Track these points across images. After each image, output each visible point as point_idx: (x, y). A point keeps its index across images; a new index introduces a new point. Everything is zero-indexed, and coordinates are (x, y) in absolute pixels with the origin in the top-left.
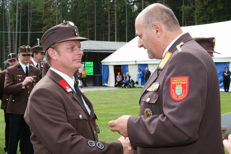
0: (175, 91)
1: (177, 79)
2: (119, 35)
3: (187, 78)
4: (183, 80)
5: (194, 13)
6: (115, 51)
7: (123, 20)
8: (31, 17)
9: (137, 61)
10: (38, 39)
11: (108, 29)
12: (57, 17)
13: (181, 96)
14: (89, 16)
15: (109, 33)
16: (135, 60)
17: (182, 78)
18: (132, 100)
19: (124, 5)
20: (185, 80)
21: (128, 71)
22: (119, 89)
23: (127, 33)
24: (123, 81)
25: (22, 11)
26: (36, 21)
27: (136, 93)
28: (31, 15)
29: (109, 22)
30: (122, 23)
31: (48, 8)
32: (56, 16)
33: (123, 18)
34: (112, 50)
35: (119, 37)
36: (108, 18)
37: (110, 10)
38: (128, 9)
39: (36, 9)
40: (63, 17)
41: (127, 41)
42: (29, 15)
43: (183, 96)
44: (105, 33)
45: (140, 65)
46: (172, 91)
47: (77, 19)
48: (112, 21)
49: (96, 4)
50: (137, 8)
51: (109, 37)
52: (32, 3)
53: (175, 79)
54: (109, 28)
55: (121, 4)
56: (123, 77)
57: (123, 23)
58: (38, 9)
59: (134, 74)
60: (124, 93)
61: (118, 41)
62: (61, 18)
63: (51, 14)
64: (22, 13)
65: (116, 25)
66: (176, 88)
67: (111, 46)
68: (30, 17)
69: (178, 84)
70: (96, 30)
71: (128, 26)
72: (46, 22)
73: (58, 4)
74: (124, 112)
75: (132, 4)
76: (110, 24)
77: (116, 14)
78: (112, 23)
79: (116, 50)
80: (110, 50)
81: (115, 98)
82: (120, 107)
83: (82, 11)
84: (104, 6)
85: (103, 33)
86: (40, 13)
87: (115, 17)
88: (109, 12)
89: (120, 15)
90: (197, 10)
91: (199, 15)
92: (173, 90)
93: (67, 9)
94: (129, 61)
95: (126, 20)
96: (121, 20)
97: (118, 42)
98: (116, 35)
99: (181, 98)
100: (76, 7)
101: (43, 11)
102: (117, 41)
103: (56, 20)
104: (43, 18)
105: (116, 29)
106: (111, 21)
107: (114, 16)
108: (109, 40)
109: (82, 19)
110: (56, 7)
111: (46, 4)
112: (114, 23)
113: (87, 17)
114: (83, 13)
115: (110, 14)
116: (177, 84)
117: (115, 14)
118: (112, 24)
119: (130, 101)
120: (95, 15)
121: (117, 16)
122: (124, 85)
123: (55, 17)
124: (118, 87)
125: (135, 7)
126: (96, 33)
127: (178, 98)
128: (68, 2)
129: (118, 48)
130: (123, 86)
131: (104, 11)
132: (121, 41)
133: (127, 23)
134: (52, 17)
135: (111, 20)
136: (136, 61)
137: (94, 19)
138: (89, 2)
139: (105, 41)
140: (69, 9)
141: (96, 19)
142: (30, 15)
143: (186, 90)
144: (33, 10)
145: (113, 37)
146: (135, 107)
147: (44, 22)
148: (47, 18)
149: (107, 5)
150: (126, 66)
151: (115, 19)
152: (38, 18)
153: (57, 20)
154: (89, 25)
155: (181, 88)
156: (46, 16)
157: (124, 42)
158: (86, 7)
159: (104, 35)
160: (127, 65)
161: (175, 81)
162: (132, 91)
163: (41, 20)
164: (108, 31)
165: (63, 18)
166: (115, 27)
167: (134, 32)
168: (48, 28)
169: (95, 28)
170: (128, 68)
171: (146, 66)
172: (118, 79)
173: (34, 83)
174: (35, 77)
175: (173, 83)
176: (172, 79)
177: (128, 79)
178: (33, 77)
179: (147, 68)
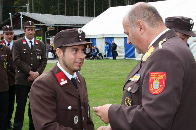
0: (153, 85)
1: (155, 74)
2: (87, 9)
3: (165, 73)
4: (161, 75)
6: (84, 25)
9: (105, 35)
10: (10, 14)
13: (158, 90)
15: (78, 8)
16: (102, 34)
17: (160, 73)
18: (100, 72)
20: (162, 76)
21: (95, 44)
22: (88, 60)
23: (96, 8)
24: (92, 53)
27: (104, 65)
34: (81, 24)
35: (88, 12)
41: (95, 16)
43: (159, 91)
44: (74, 7)
45: (107, 38)
46: (151, 85)
51: (78, 11)
54: (78, 3)
56: (91, 50)
59: (101, 46)
60: (92, 65)
66: (154, 82)
67: (80, 20)
69: (156, 79)
70: (66, 5)
71: (96, 1)
74: (92, 83)
79: (85, 25)
80: (79, 25)
81: (83, 70)
82: (89, 78)
85: (72, 8)
92: (152, 84)
94: (97, 35)
97: (86, 17)
98: (84, 10)
99: (157, 92)
102: (86, 16)
105: (84, 4)
108: (78, 15)
116: (155, 79)
119: (97, 72)
124: (87, 59)
126: (66, 8)
127: (155, 91)
129: (87, 23)
130: (91, 57)
132: (89, 16)
136: (103, 35)
139: (74, 16)
143: (163, 85)
145: (82, 11)
146: (102, 78)
150: (94, 39)
155: (159, 83)
157: (92, 17)
159: (73, 10)
160: (95, 38)
161: (154, 75)
162: (100, 62)
164: (78, 5)
166: (84, 2)
167: (101, 7)
168: (19, 3)
169: (65, 3)
170: (96, 41)
171: (112, 39)
172: (87, 52)
173: (4, 62)
174: (5, 56)
175: (152, 78)
176: (151, 74)
177: (96, 51)
178: (4, 56)
179: (113, 41)
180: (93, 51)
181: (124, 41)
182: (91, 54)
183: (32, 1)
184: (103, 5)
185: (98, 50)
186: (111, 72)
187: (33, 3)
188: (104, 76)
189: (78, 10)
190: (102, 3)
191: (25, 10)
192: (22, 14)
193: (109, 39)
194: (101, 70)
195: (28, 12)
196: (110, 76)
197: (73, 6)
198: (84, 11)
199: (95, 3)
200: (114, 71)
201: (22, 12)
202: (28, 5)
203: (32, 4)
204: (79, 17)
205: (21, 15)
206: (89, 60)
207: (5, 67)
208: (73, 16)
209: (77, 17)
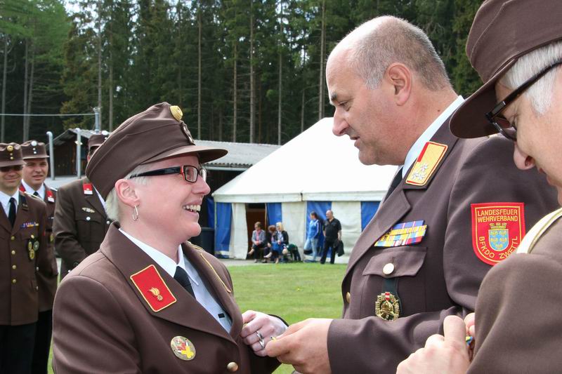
0: (487, 240)
1: (492, 209)
2: (260, 125)
3: (521, 206)
5: (454, 73)
6: (248, 166)
7: (272, 88)
8: (32, 77)
9: (306, 194)
10: (50, 133)
11: (233, 111)
12: (100, 78)
13: (507, 254)
14: (183, 78)
15: (235, 122)
16: (299, 192)
18: (290, 293)
19: (275, 51)
21: (280, 219)
22: (258, 264)
23: (282, 122)
24: (269, 244)
25: (8, 60)
26: (45, 87)
27: (301, 276)
28: (32, 72)
29: (235, 94)
30: (267, 95)
31: (76, 53)
32: (98, 76)
33: (273, 82)
34: (242, 163)
35: (260, 133)
36: (233, 82)
37: (239, 63)
38: (285, 58)
39: (45, 55)
40: (116, 78)
41: (279, 142)
42: (26, 70)
44: (224, 120)
45: (311, 204)
46: (479, 241)
47: (151, 85)
48: (243, 90)
49: (202, 45)
50: (308, 58)
51: (235, 131)
52: (36, 39)
53: (487, 209)
54: (235, 107)
55: (266, 47)
57: (270, 95)
58: (51, 56)
59: (295, 226)
60: (270, 276)
61: (258, 143)
62: (111, 80)
63: (86, 69)
64: (9, 64)
65: (252, 102)
66: (492, 232)
67: (240, 153)
68: (29, 75)
69: (495, 223)
70: (201, 113)
71: (285, 104)
72: (72, 90)
73: (103, 44)
75: (294, 47)
76: (237, 99)
77: (252, 72)
78: (242, 96)
79: (251, 165)
80: (236, 165)
83: (165, 63)
84: (222, 51)
85: (218, 120)
86: (57, 67)
87: (252, 80)
88: (235, 69)
89: (265, 74)
90: (460, 66)
91: (466, 78)
92: (483, 238)
93: (126, 56)
94: (286, 194)
95: (278, 89)
96: (267, 87)
97: (256, 145)
98: (251, 127)
100: (150, 53)
101: (64, 62)
102: (255, 141)
103: (97, 84)
104: (63, 80)
105: (252, 111)
106: (239, 90)
107: (248, 79)
108: (234, 140)
109: (164, 85)
110: (98, 50)
111: (71, 44)
112: (248, 96)
113: (179, 78)
114: (168, 67)
115: (238, 73)
116: (491, 222)
117: (250, 72)
118: (242, 99)
119: (284, 295)
120: (200, 73)
121: (257, 78)
122: (270, 254)
123: (96, 78)
124: (255, 260)
125: (302, 56)
126: (201, 121)
127: (497, 257)
128: (130, 39)
129: (258, 160)
130: (267, 256)
131: (222, 64)
132: (265, 143)
133: (280, 96)
134: (87, 77)
135: (239, 87)
136: (302, 194)
137: (195, 85)
138: (185, 39)
139: (223, 141)
140: (133, 57)
141: (202, 85)
142: (30, 71)
143: (518, 238)
144: (38, 57)
145: (243, 131)
147: (65, 90)
148: (74, 80)
149: (231, 49)
150: (277, 207)
151: (252, 85)
152: (49, 80)
153: (100, 85)
154: (182, 99)
155: (506, 232)
156: (73, 75)
157: (273, 146)
158: (175, 54)
159: (220, 127)
160: (280, 204)
161: (486, 213)
162: (291, 270)
163: (58, 83)
164: (233, 115)
165: (115, 81)
166: (249, 105)
167: (299, 119)
168: (75, 106)
169: (197, 107)
170: (281, 211)
171: (327, 206)
172: (256, 240)
173: (30, 243)
174: (33, 225)
175: (480, 220)
176: (476, 208)
177: (280, 238)
178: (30, 225)
179: (328, 212)
180: (272, 239)
181: (360, 211)
182: (266, 248)
183: (109, 103)
184: (303, 114)
185: (285, 235)
186: (323, 294)
187: (111, 107)
188: (303, 305)
189: (235, 127)
190: (300, 109)
191: (89, 125)
192: (82, 134)
193: (318, 207)
194: (295, 290)
195: (96, 130)
196: (320, 305)
197: (220, 115)
198: (249, 131)
199: (282, 109)
200: (330, 292)
201: (81, 128)
202: (97, 111)
203: (109, 109)
204: (237, 143)
205: (79, 138)
206: (260, 265)
207: (32, 257)
208: (221, 142)
209: (230, 143)
